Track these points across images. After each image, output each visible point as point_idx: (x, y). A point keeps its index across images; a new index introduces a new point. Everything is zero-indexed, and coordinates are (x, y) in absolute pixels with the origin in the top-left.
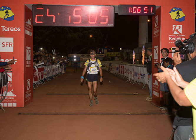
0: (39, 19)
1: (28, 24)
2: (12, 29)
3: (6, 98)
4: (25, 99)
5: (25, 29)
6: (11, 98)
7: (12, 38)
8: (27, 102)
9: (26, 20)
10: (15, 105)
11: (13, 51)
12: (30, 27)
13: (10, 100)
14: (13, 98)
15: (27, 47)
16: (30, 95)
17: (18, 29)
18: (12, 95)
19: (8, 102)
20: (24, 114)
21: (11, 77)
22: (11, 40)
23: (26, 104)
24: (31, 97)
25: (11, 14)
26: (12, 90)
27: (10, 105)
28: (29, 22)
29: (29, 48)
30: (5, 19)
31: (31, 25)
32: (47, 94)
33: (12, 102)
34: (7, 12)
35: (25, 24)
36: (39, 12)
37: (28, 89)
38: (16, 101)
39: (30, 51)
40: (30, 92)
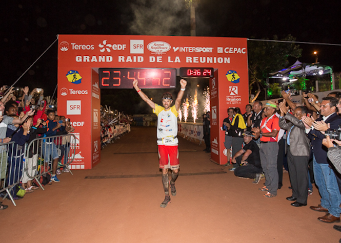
0: (105, 82)
1: (95, 87)
2: (80, 92)
3: (74, 160)
4: (93, 161)
5: (92, 92)
6: (79, 160)
7: (80, 101)
8: (95, 163)
9: (93, 83)
10: (83, 167)
11: (80, 114)
12: (97, 90)
13: (78, 162)
14: (81, 160)
15: (94, 110)
16: (98, 156)
17: (86, 92)
18: (80, 157)
19: (76, 165)
20: (91, 178)
21: (79, 139)
22: (78, 103)
23: (93, 165)
24: (99, 158)
25: (78, 77)
26: (80, 152)
27: (78, 167)
28: (96, 85)
29: (97, 110)
30: (73, 82)
31: (98, 88)
32: (115, 154)
33: (80, 165)
34: (75, 76)
35: (92, 87)
36: (106, 75)
37: (96, 151)
38: (84, 163)
39: (97, 113)
40: (98, 154)
